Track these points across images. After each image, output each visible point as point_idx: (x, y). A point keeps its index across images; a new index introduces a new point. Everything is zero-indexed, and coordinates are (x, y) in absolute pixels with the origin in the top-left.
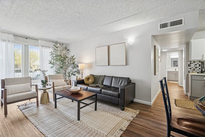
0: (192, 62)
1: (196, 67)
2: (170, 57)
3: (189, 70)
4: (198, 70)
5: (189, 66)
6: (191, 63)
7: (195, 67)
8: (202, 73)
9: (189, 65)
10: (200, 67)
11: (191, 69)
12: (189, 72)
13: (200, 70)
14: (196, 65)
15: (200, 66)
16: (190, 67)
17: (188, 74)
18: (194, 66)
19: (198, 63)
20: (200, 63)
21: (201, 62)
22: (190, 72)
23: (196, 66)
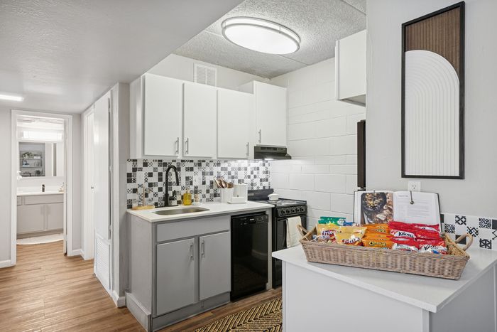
0: (140, 165)
1: (151, 185)
2: (22, 135)
3: (131, 196)
4: (155, 195)
5: (129, 181)
6: (135, 170)
7: (146, 185)
8: (167, 205)
9: (130, 179)
10: (161, 184)
11: (135, 191)
12: (130, 207)
13: (161, 194)
14: (150, 175)
15: (160, 180)
16: (132, 186)
17: (127, 214)
18: (146, 181)
19: (155, 169)
20: (160, 169)
21: (165, 164)
22: (134, 205)
23: (151, 180)
